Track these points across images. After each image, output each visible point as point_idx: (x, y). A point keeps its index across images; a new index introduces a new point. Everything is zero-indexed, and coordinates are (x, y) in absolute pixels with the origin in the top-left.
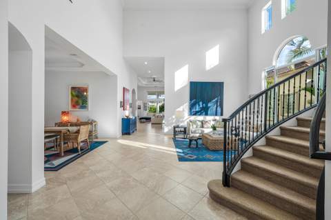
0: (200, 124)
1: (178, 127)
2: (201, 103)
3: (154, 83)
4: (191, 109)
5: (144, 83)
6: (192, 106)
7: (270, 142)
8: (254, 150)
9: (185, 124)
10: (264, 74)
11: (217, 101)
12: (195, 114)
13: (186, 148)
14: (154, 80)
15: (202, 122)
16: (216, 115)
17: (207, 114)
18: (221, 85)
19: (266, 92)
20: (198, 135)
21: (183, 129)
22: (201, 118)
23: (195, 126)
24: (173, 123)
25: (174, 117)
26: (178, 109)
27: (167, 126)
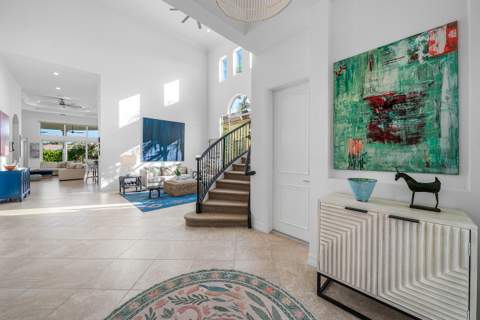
0: (158, 171)
1: (128, 177)
2: (158, 146)
3: (61, 108)
4: (144, 154)
5: (33, 104)
6: (146, 150)
7: (227, 176)
8: (217, 182)
9: (137, 173)
10: (221, 121)
11: (177, 145)
12: (151, 159)
13: (146, 200)
14: (62, 104)
15: (161, 169)
16: (177, 160)
17: (165, 159)
18: (181, 126)
19: (224, 138)
20: (156, 184)
21: (134, 180)
22: (158, 164)
23: (152, 174)
24: (115, 174)
25: (118, 164)
26: (126, 153)
27: (107, 177)
